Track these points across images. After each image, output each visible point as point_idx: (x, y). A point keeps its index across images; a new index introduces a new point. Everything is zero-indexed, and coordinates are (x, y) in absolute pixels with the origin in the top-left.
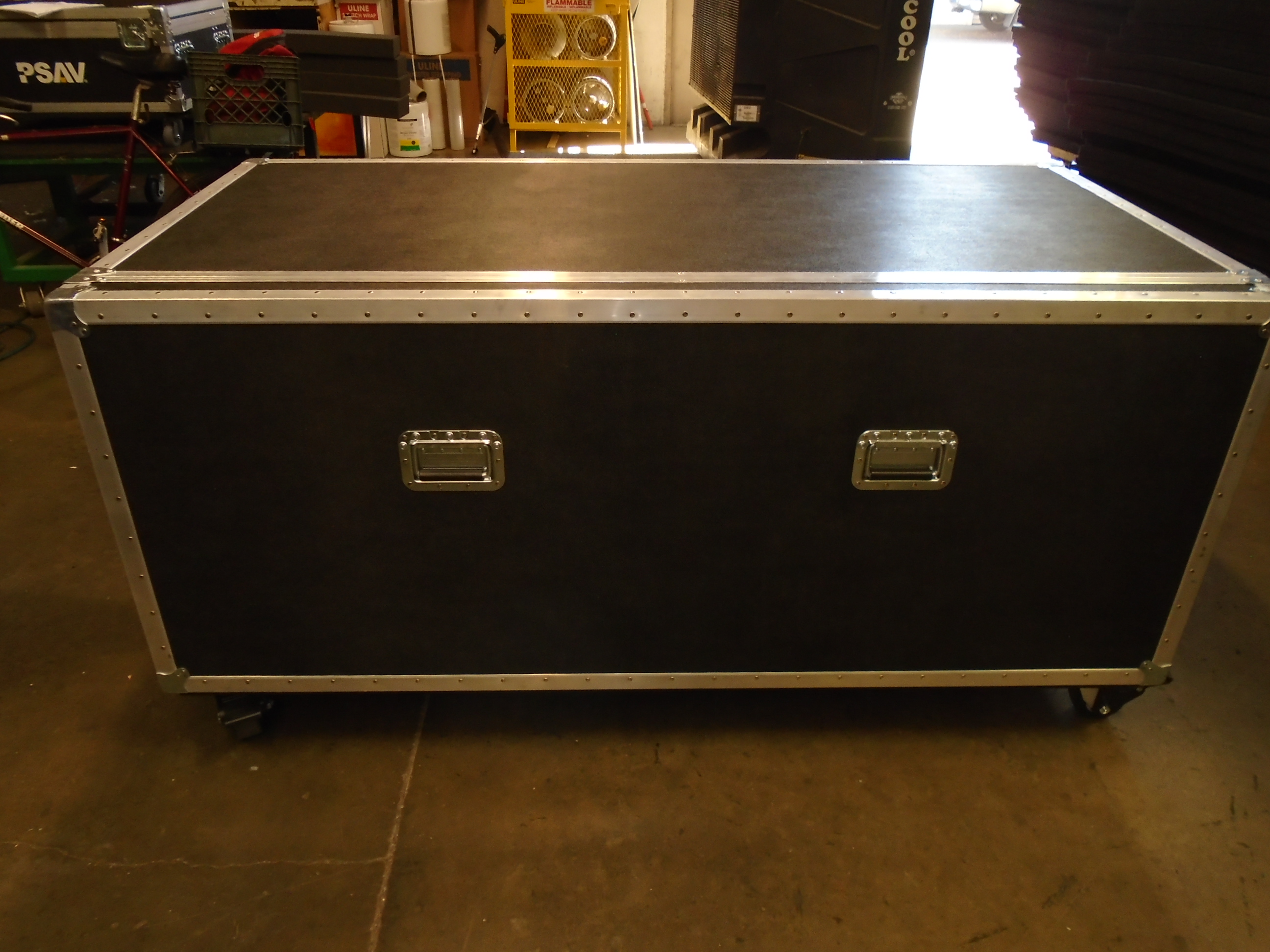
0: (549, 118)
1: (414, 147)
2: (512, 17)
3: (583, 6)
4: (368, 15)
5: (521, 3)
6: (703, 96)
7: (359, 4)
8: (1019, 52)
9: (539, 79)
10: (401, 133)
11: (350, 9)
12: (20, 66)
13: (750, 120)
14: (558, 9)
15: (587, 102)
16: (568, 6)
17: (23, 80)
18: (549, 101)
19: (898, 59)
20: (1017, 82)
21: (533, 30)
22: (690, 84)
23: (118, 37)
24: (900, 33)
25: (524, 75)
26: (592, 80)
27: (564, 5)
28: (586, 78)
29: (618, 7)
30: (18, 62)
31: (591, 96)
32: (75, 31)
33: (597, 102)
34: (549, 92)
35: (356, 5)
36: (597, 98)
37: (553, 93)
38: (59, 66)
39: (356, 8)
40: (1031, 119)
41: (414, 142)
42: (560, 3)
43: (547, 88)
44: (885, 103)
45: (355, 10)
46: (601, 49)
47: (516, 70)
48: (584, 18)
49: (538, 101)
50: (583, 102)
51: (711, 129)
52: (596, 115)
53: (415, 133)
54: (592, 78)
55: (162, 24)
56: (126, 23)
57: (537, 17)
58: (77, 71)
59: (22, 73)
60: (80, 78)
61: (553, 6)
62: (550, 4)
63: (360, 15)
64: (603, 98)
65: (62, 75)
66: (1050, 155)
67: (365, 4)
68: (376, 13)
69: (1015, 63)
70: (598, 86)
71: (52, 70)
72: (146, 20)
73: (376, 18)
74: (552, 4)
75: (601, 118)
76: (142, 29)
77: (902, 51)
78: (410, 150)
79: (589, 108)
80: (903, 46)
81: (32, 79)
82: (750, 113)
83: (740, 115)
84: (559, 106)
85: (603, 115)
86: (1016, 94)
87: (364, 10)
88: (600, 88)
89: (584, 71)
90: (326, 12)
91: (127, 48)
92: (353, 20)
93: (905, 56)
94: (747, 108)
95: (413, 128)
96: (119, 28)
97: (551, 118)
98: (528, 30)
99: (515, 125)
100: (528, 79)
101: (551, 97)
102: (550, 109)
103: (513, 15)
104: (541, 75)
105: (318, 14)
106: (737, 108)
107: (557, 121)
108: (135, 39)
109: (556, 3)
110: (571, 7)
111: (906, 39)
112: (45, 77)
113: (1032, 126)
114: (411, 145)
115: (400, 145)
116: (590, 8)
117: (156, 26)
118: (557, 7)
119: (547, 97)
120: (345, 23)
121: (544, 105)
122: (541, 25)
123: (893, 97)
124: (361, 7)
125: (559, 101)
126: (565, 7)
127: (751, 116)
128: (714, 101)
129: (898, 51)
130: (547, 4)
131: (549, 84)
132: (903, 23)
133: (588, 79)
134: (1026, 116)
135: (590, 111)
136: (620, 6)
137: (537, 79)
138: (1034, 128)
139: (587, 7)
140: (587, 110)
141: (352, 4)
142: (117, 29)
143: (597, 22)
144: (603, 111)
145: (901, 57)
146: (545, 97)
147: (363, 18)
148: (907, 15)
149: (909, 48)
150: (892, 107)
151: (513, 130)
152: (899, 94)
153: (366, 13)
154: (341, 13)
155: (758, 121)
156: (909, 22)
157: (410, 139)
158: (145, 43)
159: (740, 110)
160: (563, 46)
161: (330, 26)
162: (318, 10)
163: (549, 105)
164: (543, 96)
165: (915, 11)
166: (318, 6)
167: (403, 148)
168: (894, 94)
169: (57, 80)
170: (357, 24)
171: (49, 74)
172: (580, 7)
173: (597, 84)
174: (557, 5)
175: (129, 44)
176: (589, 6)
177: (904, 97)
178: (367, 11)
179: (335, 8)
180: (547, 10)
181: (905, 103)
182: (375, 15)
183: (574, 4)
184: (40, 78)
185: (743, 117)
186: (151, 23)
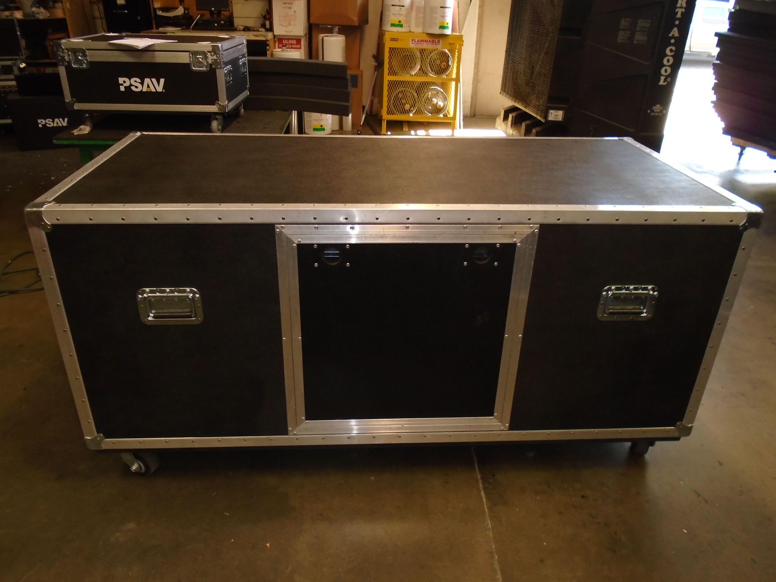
0: (406, 113)
1: (322, 129)
2: (389, 49)
3: (434, 43)
4: (296, 46)
5: (395, 41)
6: (515, 102)
7: (290, 39)
8: (716, 79)
9: (401, 88)
10: (314, 120)
11: (284, 42)
12: (121, 80)
13: (558, 120)
14: (419, 45)
15: (430, 103)
16: (425, 43)
17: (122, 89)
18: (406, 102)
19: (660, 84)
20: (714, 98)
21: (402, 58)
22: (500, 93)
23: (189, 62)
24: (662, 68)
25: (393, 85)
26: (435, 89)
27: (422, 43)
28: (431, 88)
29: (457, 44)
30: (120, 77)
31: (433, 99)
32: (161, 58)
33: (437, 103)
34: (407, 96)
35: (288, 39)
36: (437, 100)
37: (409, 96)
38: (147, 81)
39: (288, 42)
40: (722, 120)
41: (321, 126)
42: (420, 41)
43: (406, 94)
44: (649, 111)
45: (287, 43)
46: (442, 70)
47: (389, 83)
48: (434, 50)
49: (399, 102)
50: (428, 103)
51: (523, 123)
52: (435, 111)
53: (323, 120)
54: (434, 88)
55: (219, 54)
56: (195, 53)
57: (405, 50)
58: (159, 85)
59: (122, 85)
60: (160, 89)
61: (416, 43)
62: (414, 42)
63: (290, 46)
64: (441, 100)
65: (148, 86)
66: (731, 143)
67: (294, 39)
68: (301, 45)
69: (713, 85)
70: (438, 93)
71: (142, 83)
72: (209, 52)
73: (300, 48)
74: (415, 42)
75: (439, 113)
76: (206, 58)
77: (662, 78)
78: (319, 131)
79: (431, 106)
80: (664, 76)
81: (128, 88)
82: (558, 115)
83: (551, 116)
84: (412, 105)
85: (440, 111)
86: (713, 105)
87: (293, 43)
88: (439, 94)
89: (430, 84)
90: (271, 43)
91: (194, 69)
92: (288, 49)
93: (664, 82)
94: (556, 112)
95: (322, 117)
96: (190, 57)
97: (407, 113)
98: (399, 58)
99: (386, 117)
100: (394, 88)
101: (408, 99)
102: (407, 107)
103: (390, 48)
104: (402, 86)
105: (268, 45)
106: (549, 112)
107: (411, 115)
108: (200, 64)
109: (418, 41)
110: (427, 44)
111: (666, 71)
112: (137, 87)
113: (722, 125)
114: (320, 127)
115: (313, 127)
116: (439, 44)
117: (215, 56)
118: (418, 44)
119: (405, 99)
120: (283, 51)
121: (403, 104)
122: (407, 55)
123: (654, 108)
124: (291, 40)
125: (412, 102)
126: (423, 44)
127: (558, 117)
128: (526, 106)
129: (660, 79)
130: (412, 42)
131: (407, 91)
132: (665, 61)
133: (432, 88)
134: (719, 119)
135: (432, 108)
136: (458, 44)
137: (400, 88)
138: (724, 126)
139: (437, 44)
140: (430, 108)
141: (286, 39)
142: (189, 57)
143: (443, 54)
144: (440, 109)
145: (661, 83)
146: (404, 99)
147: (292, 48)
148: (668, 56)
149: (667, 77)
150: (653, 114)
151: (384, 120)
152: (658, 106)
153: (294, 44)
154: (279, 44)
155: (563, 120)
156: (668, 61)
157: (320, 124)
158: (206, 67)
159: (552, 113)
160: (419, 67)
161: (274, 52)
162: (268, 43)
163: (406, 105)
164: (403, 99)
165: (673, 53)
166: (268, 40)
167: (315, 129)
168: (655, 105)
169: (145, 89)
170: (290, 51)
171: (140, 86)
172: (432, 44)
173: (438, 91)
174: (418, 42)
175: (195, 67)
176: (438, 44)
177: (661, 108)
178: (295, 43)
179: (275, 41)
180: (412, 46)
181: (661, 111)
182: (299, 46)
183: (429, 42)
184: (133, 88)
185: (553, 118)
186: (212, 54)
